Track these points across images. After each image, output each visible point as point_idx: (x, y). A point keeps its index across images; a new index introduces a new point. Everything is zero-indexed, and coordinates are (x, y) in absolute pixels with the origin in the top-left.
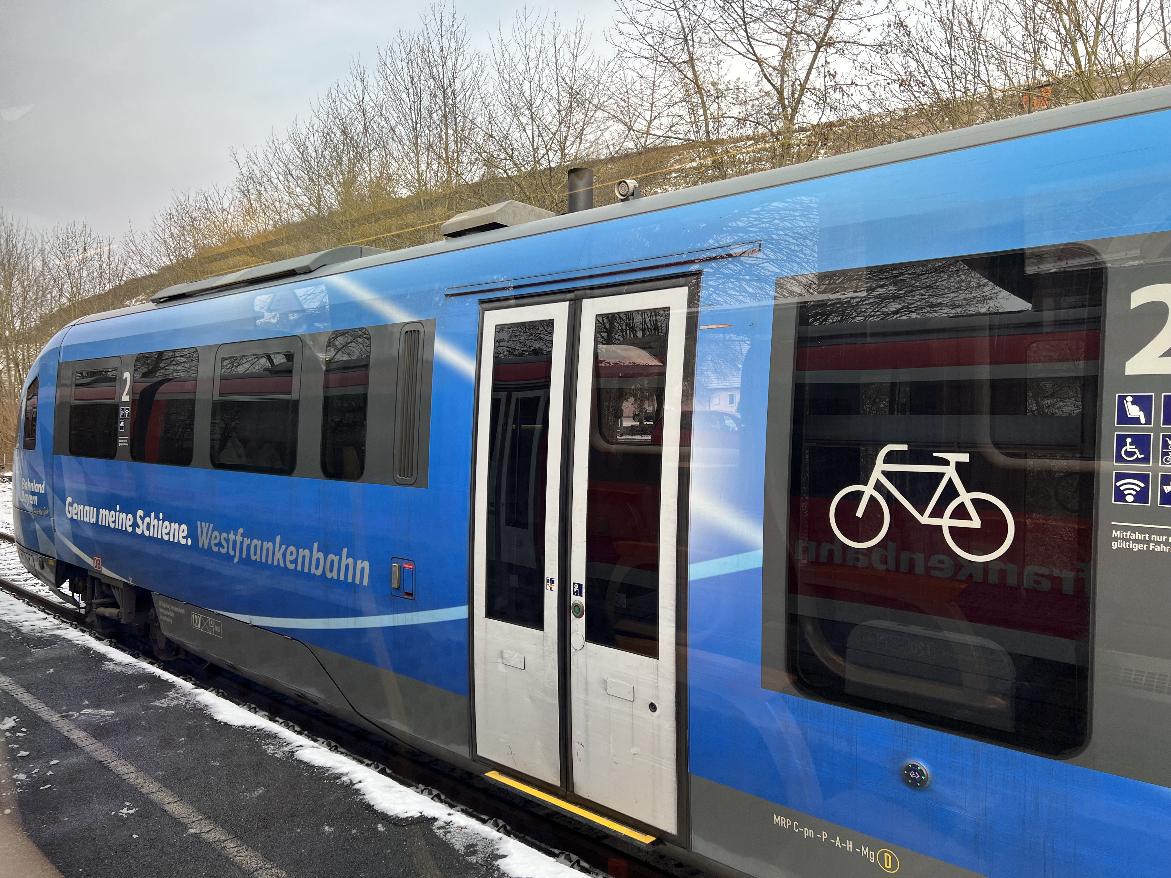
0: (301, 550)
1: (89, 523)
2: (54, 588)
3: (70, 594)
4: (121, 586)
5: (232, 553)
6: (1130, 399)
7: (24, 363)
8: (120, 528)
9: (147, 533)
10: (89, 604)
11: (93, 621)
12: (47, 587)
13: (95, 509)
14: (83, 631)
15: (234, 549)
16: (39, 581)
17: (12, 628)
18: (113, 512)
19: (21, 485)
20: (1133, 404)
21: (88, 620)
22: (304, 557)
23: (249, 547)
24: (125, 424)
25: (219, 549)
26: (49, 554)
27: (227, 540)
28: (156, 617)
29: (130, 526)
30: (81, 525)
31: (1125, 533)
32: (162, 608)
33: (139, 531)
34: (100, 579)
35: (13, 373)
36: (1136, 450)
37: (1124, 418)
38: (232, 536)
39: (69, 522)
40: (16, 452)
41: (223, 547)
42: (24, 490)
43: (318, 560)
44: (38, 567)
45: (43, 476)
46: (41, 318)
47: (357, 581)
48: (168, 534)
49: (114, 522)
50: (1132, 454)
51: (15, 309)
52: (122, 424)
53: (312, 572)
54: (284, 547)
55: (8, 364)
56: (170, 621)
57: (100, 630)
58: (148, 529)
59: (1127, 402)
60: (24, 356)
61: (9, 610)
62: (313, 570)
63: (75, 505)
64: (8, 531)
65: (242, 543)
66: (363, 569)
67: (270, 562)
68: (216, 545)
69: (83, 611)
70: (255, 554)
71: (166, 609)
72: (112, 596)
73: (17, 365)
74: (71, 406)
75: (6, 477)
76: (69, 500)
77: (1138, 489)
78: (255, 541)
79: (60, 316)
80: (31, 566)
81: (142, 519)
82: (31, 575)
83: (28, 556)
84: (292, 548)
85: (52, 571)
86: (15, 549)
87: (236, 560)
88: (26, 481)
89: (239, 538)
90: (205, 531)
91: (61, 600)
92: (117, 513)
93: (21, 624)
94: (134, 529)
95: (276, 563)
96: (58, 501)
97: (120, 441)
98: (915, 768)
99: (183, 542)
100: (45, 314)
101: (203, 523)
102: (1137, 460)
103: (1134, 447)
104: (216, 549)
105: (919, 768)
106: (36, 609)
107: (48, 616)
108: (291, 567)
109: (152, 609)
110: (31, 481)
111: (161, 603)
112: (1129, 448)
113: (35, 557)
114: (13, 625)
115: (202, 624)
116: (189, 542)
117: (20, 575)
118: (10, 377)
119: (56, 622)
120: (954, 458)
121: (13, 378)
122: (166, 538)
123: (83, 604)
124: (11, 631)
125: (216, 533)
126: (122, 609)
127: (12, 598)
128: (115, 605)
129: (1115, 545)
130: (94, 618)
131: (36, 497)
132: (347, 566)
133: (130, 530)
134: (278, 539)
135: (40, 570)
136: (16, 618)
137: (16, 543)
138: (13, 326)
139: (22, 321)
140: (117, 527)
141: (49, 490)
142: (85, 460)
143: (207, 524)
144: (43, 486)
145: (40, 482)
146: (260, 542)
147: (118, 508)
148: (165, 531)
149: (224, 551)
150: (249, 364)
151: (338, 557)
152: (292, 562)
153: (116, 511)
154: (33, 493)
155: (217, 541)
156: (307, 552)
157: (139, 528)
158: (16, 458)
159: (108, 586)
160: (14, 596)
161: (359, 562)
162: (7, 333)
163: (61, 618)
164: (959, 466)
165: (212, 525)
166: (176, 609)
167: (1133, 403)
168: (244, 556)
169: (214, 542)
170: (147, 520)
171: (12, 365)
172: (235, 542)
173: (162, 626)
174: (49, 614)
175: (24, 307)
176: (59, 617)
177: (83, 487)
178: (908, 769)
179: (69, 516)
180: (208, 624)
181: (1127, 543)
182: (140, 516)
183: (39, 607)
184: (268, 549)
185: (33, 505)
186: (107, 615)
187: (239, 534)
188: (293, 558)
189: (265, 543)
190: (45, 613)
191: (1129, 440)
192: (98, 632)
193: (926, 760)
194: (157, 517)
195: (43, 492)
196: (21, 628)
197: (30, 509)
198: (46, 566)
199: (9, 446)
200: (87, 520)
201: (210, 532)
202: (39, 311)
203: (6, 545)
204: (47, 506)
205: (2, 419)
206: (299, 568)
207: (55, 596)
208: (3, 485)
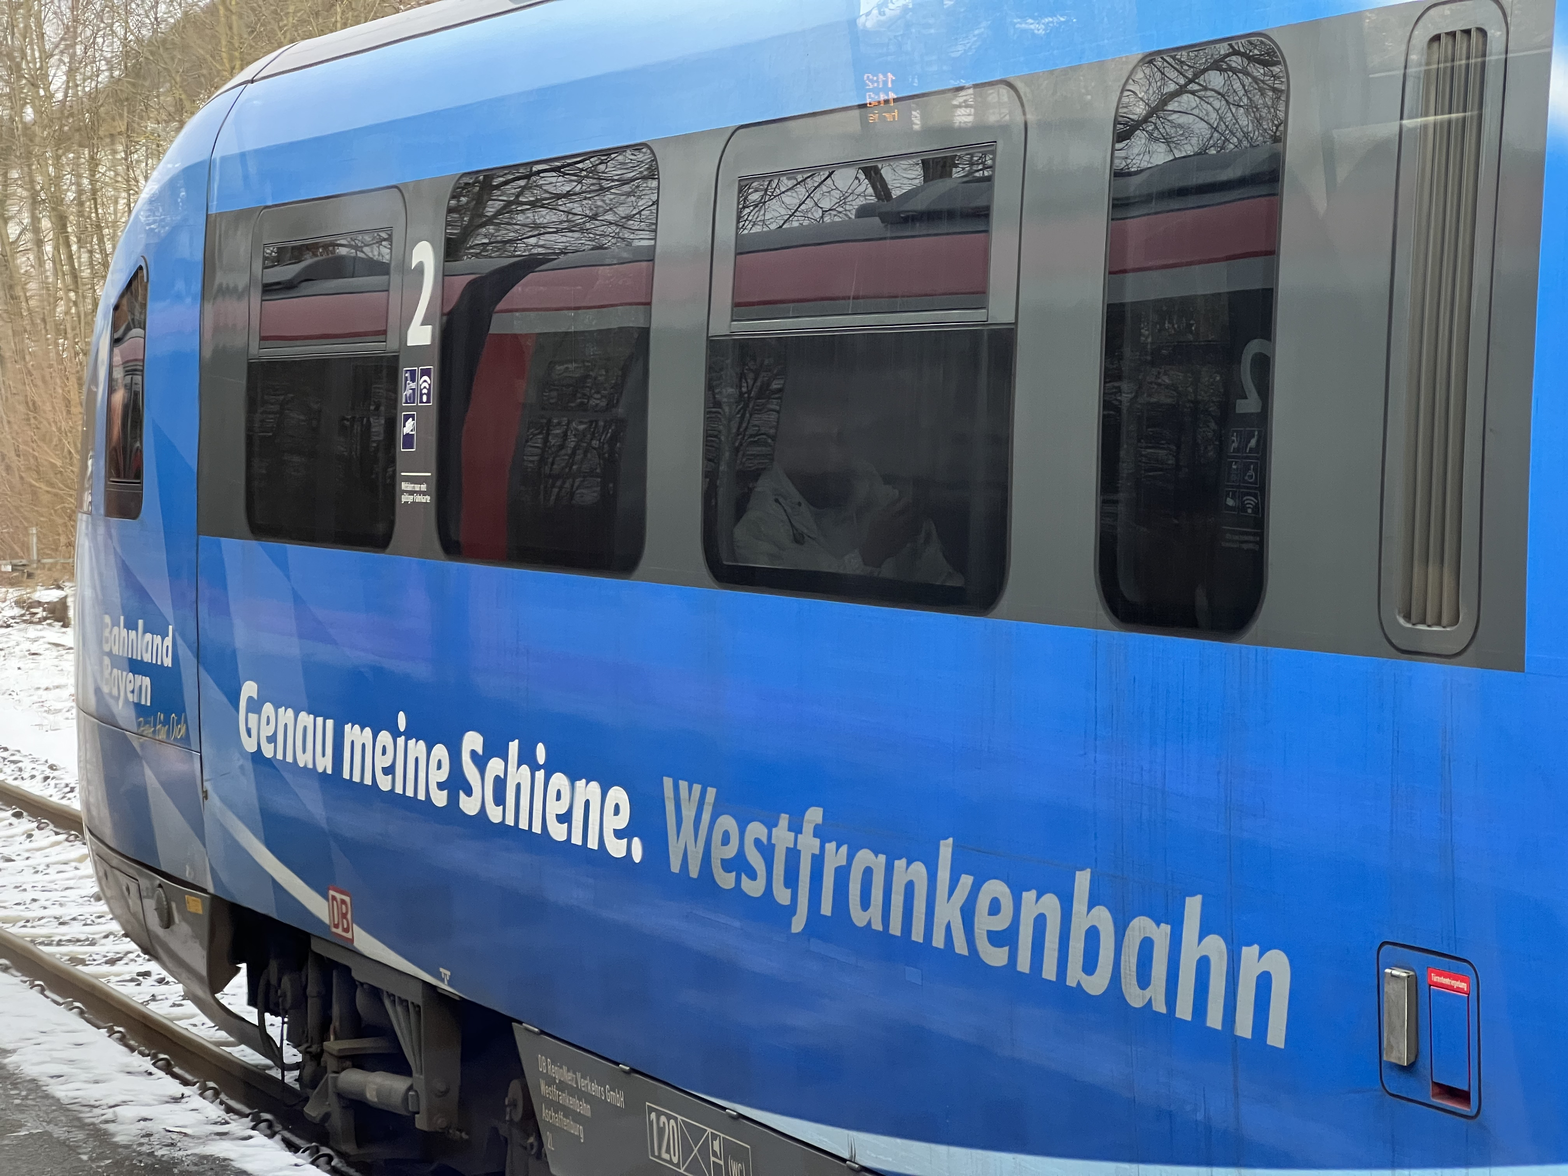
0: (1029, 896)
1: (310, 772)
2: (202, 992)
3: (251, 1015)
4: (416, 996)
5: (783, 896)
7: (80, 214)
8: (410, 793)
9: (495, 814)
10: (314, 1057)
11: (327, 1116)
12: (179, 988)
13: (330, 723)
14: (292, 1147)
15: (791, 880)
16: (154, 967)
17: (82, 1125)
18: (385, 737)
19: (100, 641)
21: (312, 1111)
22: (1040, 922)
23: (842, 875)
24: (418, 428)
25: (738, 880)
26: (188, 876)
27: (766, 850)
28: (530, 1115)
29: (441, 786)
30: (288, 776)
32: (551, 1082)
33: (469, 806)
34: (348, 970)
35: (48, 248)
38: (782, 836)
39: (249, 766)
40: (83, 522)
41: (753, 876)
42: (110, 654)
43: (1092, 935)
44: (154, 921)
45: (167, 610)
46: (126, 55)
47: (1244, 1028)
48: (565, 818)
49: (389, 771)
51: (52, 31)
52: (409, 427)
53: (1071, 982)
54: (966, 881)
55: (35, 220)
56: (577, 1130)
57: (350, 1148)
58: (500, 799)
60: (80, 192)
61: (71, 1061)
62: (1075, 975)
63: (268, 708)
64: (51, 790)
65: (818, 862)
66: (1264, 982)
67: (917, 935)
68: (727, 866)
69: (290, 1077)
70: (865, 904)
71: (562, 1086)
72: (386, 1032)
73: (61, 222)
74: (250, 366)
75: (39, 604)
76: (249, 689)
78: (865, 857)
79: (185, 48)
80: (134, 915)
81: (480, 762)
82: (130, 945)
83: (124, 880)
84: (995, 888)
85: (196, 936)
86: (85, 850)
87: (798, 924)
88: (115, 623)
89: (809, 844)
90: (689, 813)
91: (223, 1035)
92: (401, 740)
93: (109, 1114)
94: (453, 800)
95: (938, 941)
96: (214, 693)
97: (405, 486)
99: (616, 848)
100: (139, 41)
101: (683, 785)
104: (726, 880)
106: (147, 1063)
107: (187, 1090)
108: (996, 957)
109: (514, 1087)
110: (131, 625)
111: (544, 1065)
113: (144, 883)
114: (88, 1116)
115: (686, 1150)
116: (637, 855)
117: (93, 943)
118: (41, 262)
119: (214, 1111)
121: (49, 265)
122: (558, 832)
123: (291, 1055)
124: (81, 1135)
125: (727, 822)
126: (419, 1078)
127: (73, 1020)
128: (398, 1065)
130: (333, 1106)
131: (147, 681)
132: (1203, 965)
133: (440, 799)
134: (946, 848)
135: (160, 931)
136: (91, 1093)
137: (87, 835)
138: (47, 89)
139: (71, 73)
140: (399, 790)
141: (188, 657)
142: (295, 551)
143: (697, 788)
144: (168, 641)
145: (156, 628)
146: (882, 858)
147: (402, 721)
148: (556, 808)
149: (753, 888)
151: (1166, 928)
152: (996, 938)
153: (396, 734)
154: (136, 667)
155: (730, 852)
156: (1050, 904)
157: (469, 792)
158: (84, 543)
159: (375, 993)
160: (81, 1013)
161: (1250, 953)
162: (29, 113)
163: (223, 1097)
165: (711, 792)
166: (594, 1089)
168: (826, 909)
169: (722, 853)
170: (495, 766)
171: (46, 224)
172: (793, 855)
173: (549, 1145)
174: (185, 1083)
175: (76, 20)
176: (217, 1094)
177: (293, 648)
179: (250, 746)
180: (705, 1150)
182: (473, 753)
183: (154, 1057)
184: (910, 887)
185: (138, 706)
186: (371, 1096)
187: (808, 829)
188: (1001, 923)
189: (900, 864)
190: (175, 1076)
192: (341, 1155)
194: (527, 758)
195: (168, 662)
196: (111, 1127)
197: (124, 714)
198: (177, 917)
199: (45, 498)
200: (304, 760)
201: (706, 817)
202: (120, 32)
203: (47, 837)
204: (181, 710)
205: (22, 408)
206: (1024, 964)
207: (202, 1018)
208: (33, 631)
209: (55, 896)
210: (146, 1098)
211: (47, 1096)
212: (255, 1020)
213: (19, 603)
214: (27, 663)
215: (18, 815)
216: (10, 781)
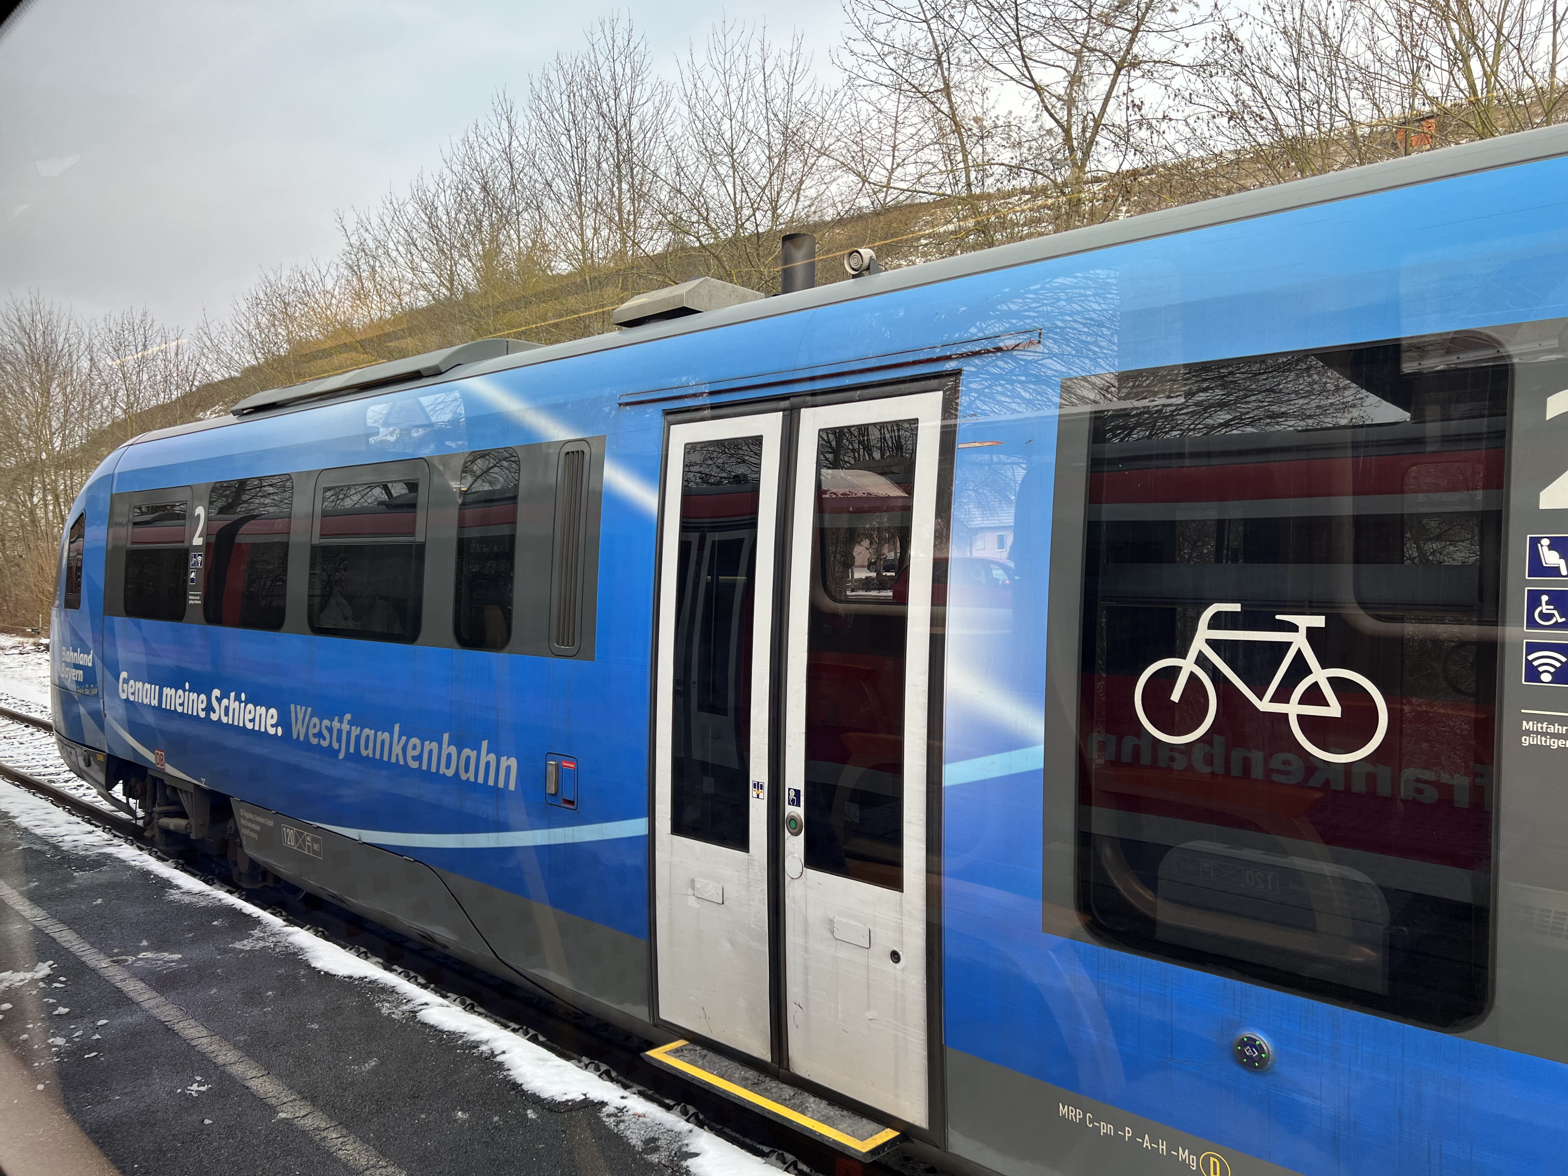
0: (427, 743)
1: (149, 706)
2: (103, 791)
3: (123, 799)
4: (191, 789)
5: (336, 746)
6: (1546, 542)
7: (66, 494)
8: (190, 713)
9: (224, 720)
10: (149, 814)
11: (154, 836)
12: (95, 791)
13: (157, 687)
14: (141, 849)
15: (339, 740)
16: (83, 783)
17: (48, 843)
18: (180, 692)
19: (61, 656)
20: (1550, 550)
21: (147, 834)
22: (431, 752)
23: (358, 738)
24: (196, 575)
25: (319, 741)
26: (97, 746)
27: (330, 730)
28: (237, 831)
29: (203, 710)
30: (139, 708)
31: (1539, 725)
32: (245, 818)
33: (214, 717)
34: (163, 780)
35: (51, 508)
36: (1555, 612)
37: (1537, 568)
38: (336, 724)
39: (123, 705)
40: (54, 612)
41: (324, 739)
42: (65, 662)
43: (449, 756)
44: (82, 764)
45: (90, 644)
46: (88, 435)
47: (501, 785)
48: (252, 720)
49: (182, 704)
50: (1549, 617)
51: (55, 424)
52: (193, 575)
53: (441, 772)
54: (404, 738)
55: (45, 496)
56: (255, 836)
57: (163, 847)
58: (227, 714)
59: (1542, 546)
60: (65, 486)
61: (44, 820)
62: (443, 770)
63: (132, 682)
64: (44, 716)
65: (349, 733)
66: (508, 768)
67: (386, 758)
68: (315, 735)
69: (140, 823)
70: (367, 748)
71: (249, 820)
72: (178, 803)
73: (56, 498)
74: (127, 551)
75: (42, 644)
76: (124, 675)
77: (1558, 665)
78: (367, 731)
79: (113, 433)
80: (74, 762)
81: (219, 700)
82: (73, 775)
83: (69, 749)
84: (415, 741)
85: (101, 770)
86: (53, 739)
87: (341, 756)
88: (68, 650)
89: (345, 727)
90: (300, 717)
91: (113, 808)
92: (187, 693)
93: (61, 839)
94: (208, 715)
95: (393, 760)
96: (109, 676)
97: (190, 597)
98: (1251, 1043)
99: (272, 731)
100: (93, 429)
101: (298, 707)
102: (1557, 626)
103: (1552, 607)
104: (314, 741)
105: (1258, 1043)
106: (79, 820)
107: (95, 829)
108: (414, 765)
109: (231, 821)
110: (75, 651)
111: (243, 812)
112: (1545, 608)
113: (78, 750)
114: (50, 840)
115: (297, 841)
116: (280, 733)
117: (59, 774)
118: (46, 513)
119: (106, 836)
120: (1304, 622)
121: (50, 515)
122: (250, 726)
123: (140, 813)
124: (47, 848)
125: (315, 720)
126: (192, 820)
127: (48, 804)
128: (183, 815)
129: (1526, 741)
130: (156, 832)
131: (81, 672)
132: (488, 764)
133: (202, 715)
134: (397, 728)
135: (85, 768)
136: (53, 831)
137: (54, 732)
138: (52, 446)
139: (63, 440)
140: (185, 712)
141: (98, 663)
142: (144, 622)
143: (304, 708)
144: (91, 657)
145: (85, 651)
146: (373, 731)
147: (187, 686)
148: (249, 717)
149: (325, 744)
150: (359, 496)
151: (475, 752)
152: (414, 758)
153: (184, 691)
154: (77, 666)
155: (316, 731)
156: (434, 745)
157: (214, 712)
158: (55, 620)
159: (174, 789)
160: (52, 802)
161: (504, 759)
162: (44, 456)
163: (113, 831)
164: (1312, 632)
165: (309, 709)
166: (262, 820)
167: (1551, 547)
168: (352, 750)
169: (312, 731)
170: (225, 702)
171: (49, 498)
172: (340, 731)
173: (244, 842)
174: (97, 826)
175: (66, 421)
176: (110, 830)
177: (143, 659)
178: (1243, 1044)
179: (124, 696)
180: (304, 840)
181: (1543, 738)
182: (216, 697)
183: (83, 817)
184: (383, 741)
185: (77, 682)
186: (172, 827)
187: (345, 722)
188: (416, 753)
189: (379, 733)
190: (92, 824)
191: (1545, 598)
192: (161, 850)
193: (1267, 1032)
194: (238, 698)
195: (90, 665)
196: (61, 844)
197: (72, 687)
198: (92, 763)
199: (46, 603)
200: (146, 701)
201: (307, 718)
202: (86, 426)
203: (41, 734)
204: (95, 683)
205: (37, 569)
206: (424, 767)
207: (105, 802)
208: (39, 655)
209: (44, 757)
210: (77, 832)
211: (31, 834)
212: (125, 801)
213: (34, 644)
214: (37, 667)
215: (26, 726)
216: (24, 713)
